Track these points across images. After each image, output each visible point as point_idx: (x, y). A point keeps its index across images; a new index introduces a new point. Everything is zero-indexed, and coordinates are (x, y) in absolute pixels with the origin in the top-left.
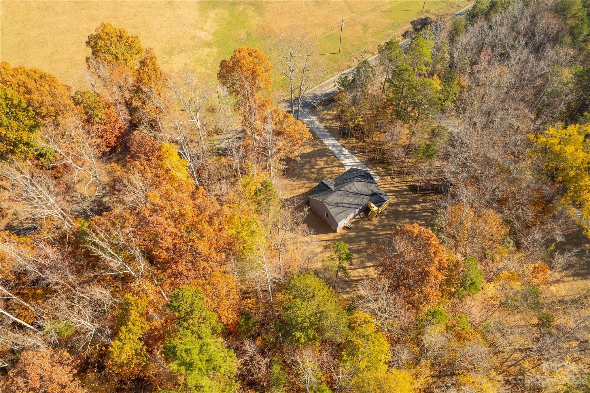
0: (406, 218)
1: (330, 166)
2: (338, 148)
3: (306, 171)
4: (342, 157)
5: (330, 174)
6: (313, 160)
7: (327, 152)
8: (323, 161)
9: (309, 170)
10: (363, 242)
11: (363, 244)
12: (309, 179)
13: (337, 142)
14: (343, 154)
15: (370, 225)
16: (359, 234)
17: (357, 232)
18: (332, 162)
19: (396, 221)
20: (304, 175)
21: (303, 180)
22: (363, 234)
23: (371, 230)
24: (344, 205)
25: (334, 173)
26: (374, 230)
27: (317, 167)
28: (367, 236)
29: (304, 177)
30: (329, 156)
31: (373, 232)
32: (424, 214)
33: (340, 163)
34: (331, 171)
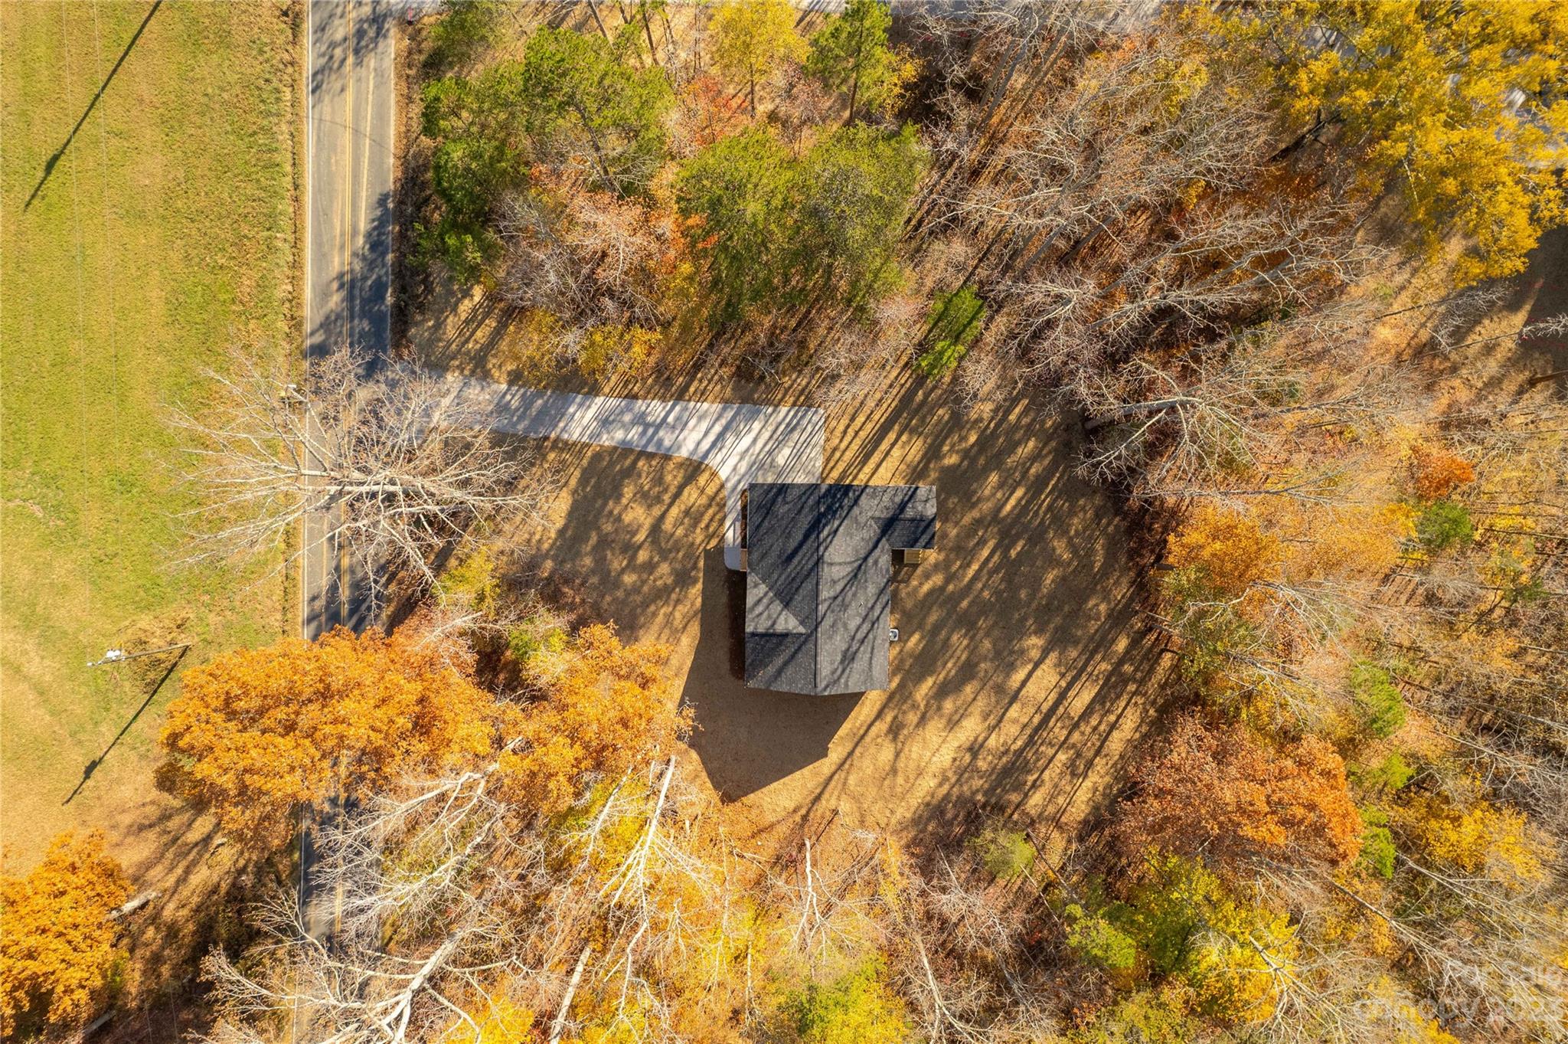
0: (985, 472)
1: (667, 498)
2: (627, 418)
3: (629, 579)
4: (667, 438)
5: (695, 525)
6: (608, 528)
7: (611, 464)
8: (633, 500)
9: (631, 566)
10: (955, 637)
11: (959, 641)
12: (662, 594)
13: (599, 400)
14: (658, 427)
15: (927, 576)
16: (928, 627)
17: (920, 626)
18: (659, 480)
19: (974, 506)
20: (639, 599)
21: (655, 614)
22: (933, 618)
23: (942, 589)
24: (859, 636)
25: (702, 514)
26: (948, 580)
27: (641, 537)
28: (949, 615)
29: (645, 605)
30: (630, 472)
31: (951, 587)
32: (1012, 417)
33: (680, 465)
34: (687, 513)
